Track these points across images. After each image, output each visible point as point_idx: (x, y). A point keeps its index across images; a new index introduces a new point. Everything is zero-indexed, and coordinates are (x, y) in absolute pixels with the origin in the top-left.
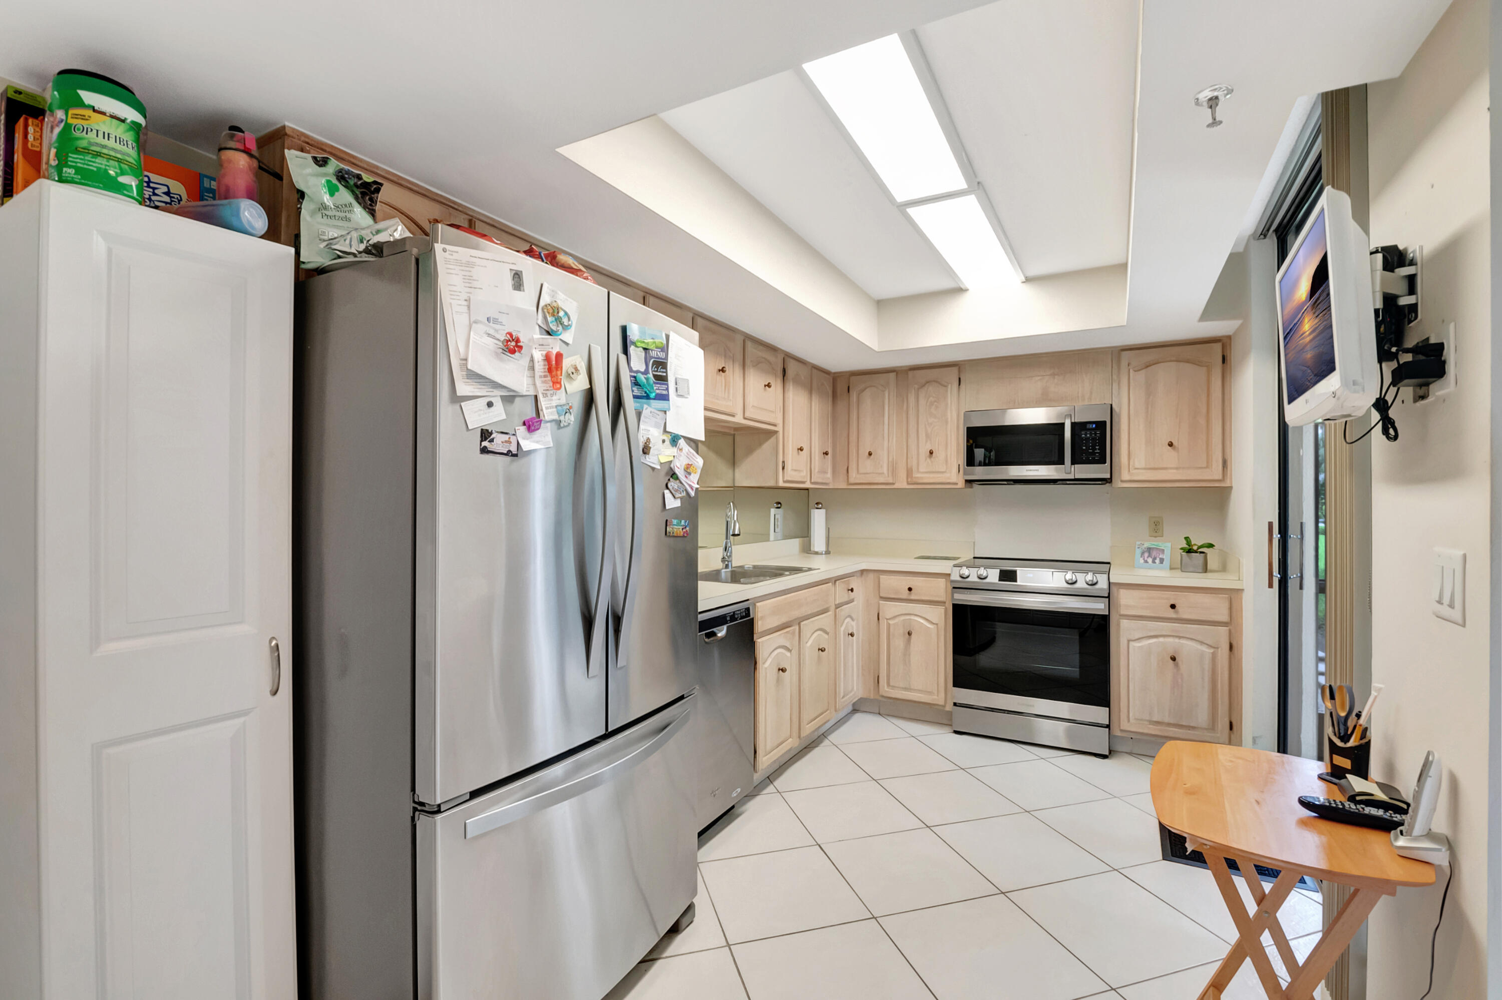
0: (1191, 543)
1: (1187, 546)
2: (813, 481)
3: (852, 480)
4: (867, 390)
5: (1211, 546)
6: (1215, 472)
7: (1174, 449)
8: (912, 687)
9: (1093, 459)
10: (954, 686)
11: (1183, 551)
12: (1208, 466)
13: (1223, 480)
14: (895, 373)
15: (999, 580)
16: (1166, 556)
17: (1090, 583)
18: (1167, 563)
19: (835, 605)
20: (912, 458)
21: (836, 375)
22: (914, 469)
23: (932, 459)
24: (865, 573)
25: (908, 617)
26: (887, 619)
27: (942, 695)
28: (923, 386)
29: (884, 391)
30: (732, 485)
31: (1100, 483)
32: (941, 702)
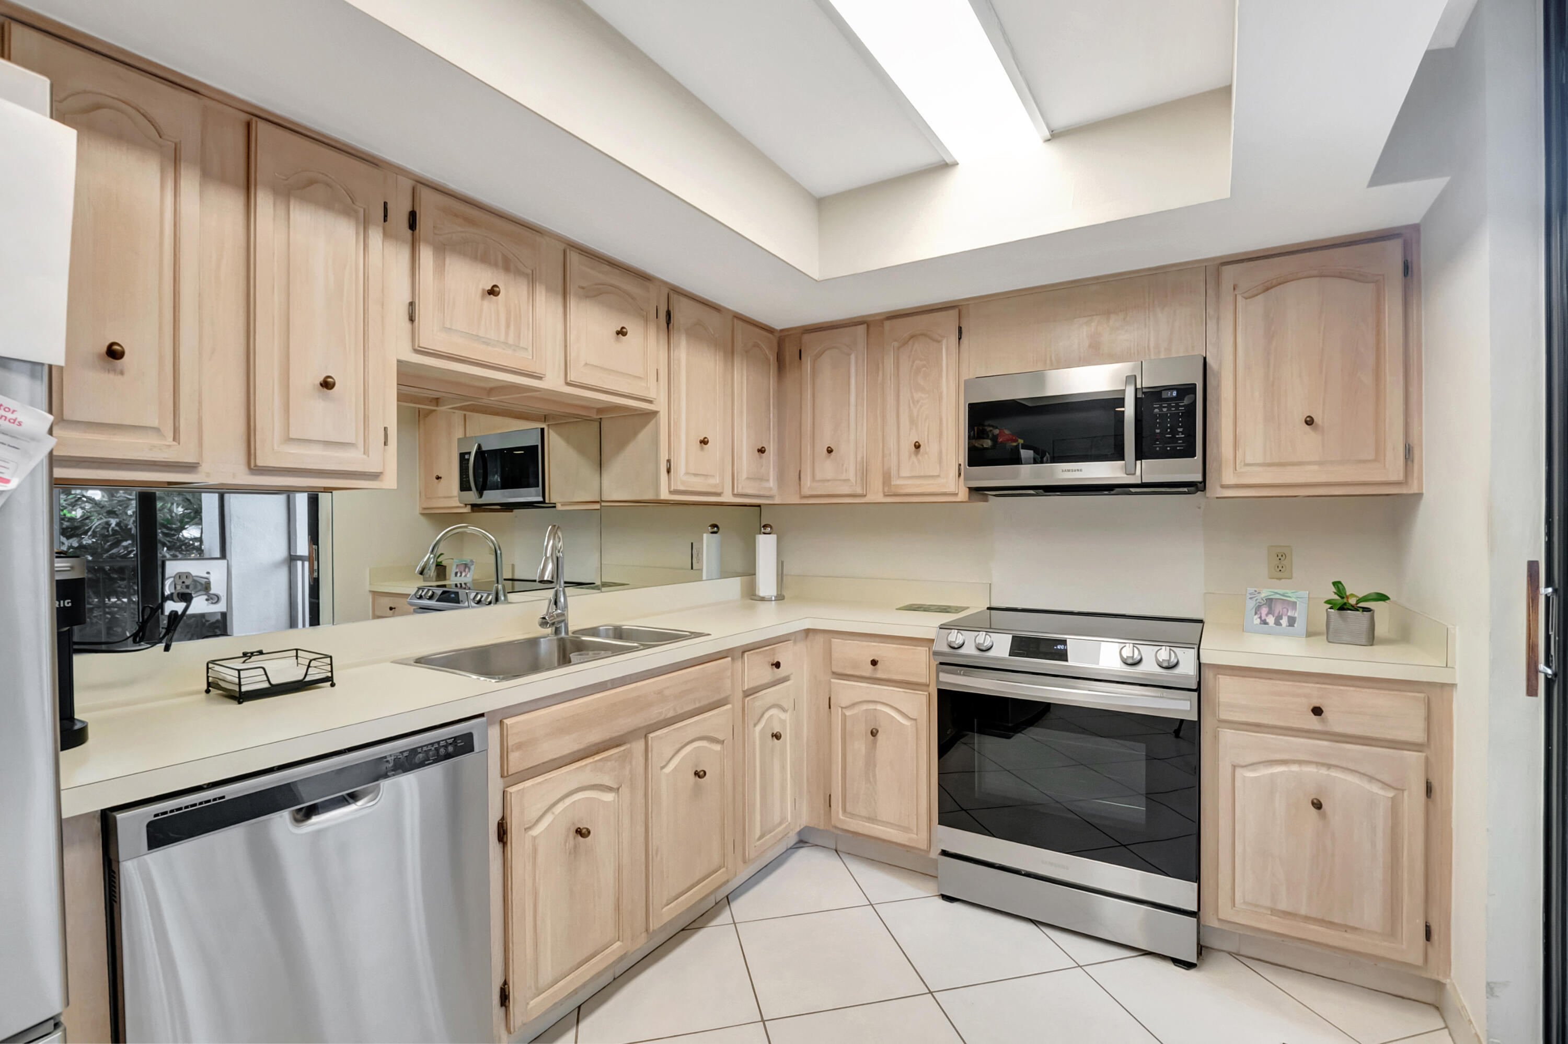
0: (1345, 593)
1: (1337, 597)
2: (735, 492)
3: (806, 491)
4: (826, 352)
5: (1382, 598)
6: (1393, 469)
7: (1316, 429)
8: (879, 818)
9: (1174, 449)
10: (939, 824)
11: (1329, 606)
12: (1379, 456)
13: (1405, 482)
14: (865, 326)
15: (1010, 655)
16: (1299, 613)
17: (1165, 665)
18: (1300, 625)
19: (744, 691)
20: (890, 455)
21: (783, 334)
22: (894, 472)
23: (919, 457)
24: (811, 635)
25: (871, 706)
26: (842, 708)
27: (924, 835)
28: (905, 343)
29: (849, 355)
30: (598, 499)
31: (1186, 490)
32: (923, 845)
